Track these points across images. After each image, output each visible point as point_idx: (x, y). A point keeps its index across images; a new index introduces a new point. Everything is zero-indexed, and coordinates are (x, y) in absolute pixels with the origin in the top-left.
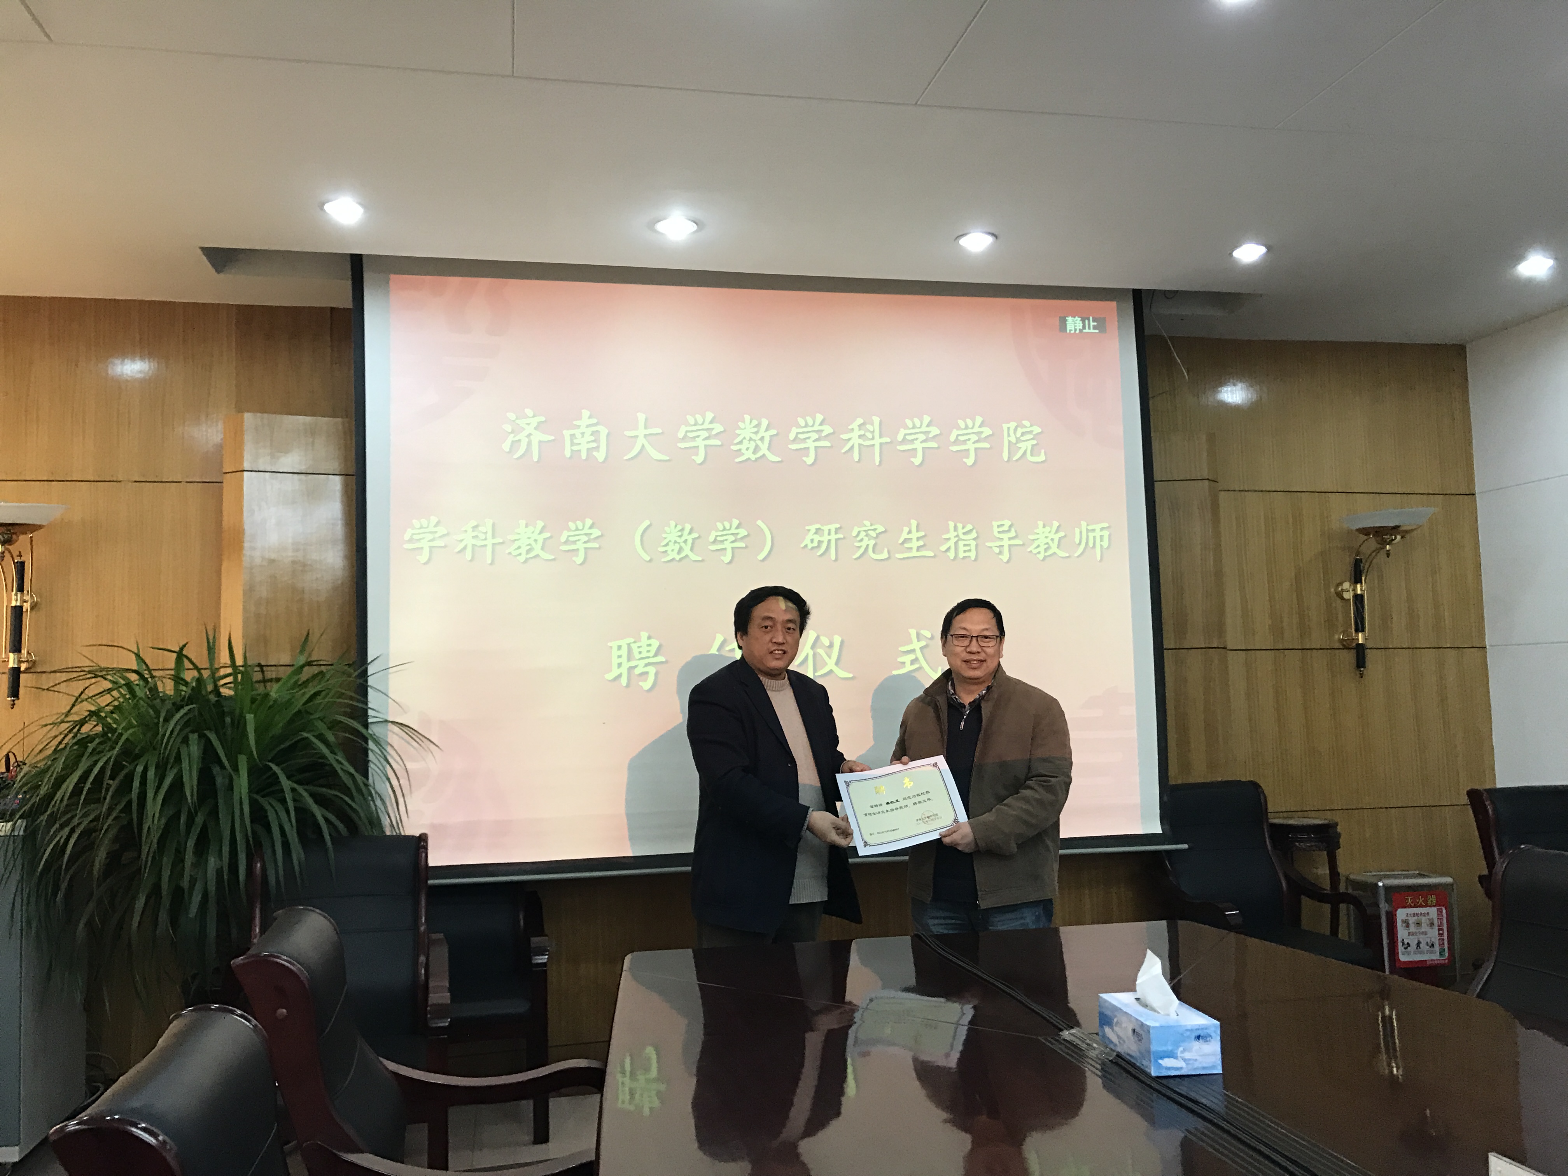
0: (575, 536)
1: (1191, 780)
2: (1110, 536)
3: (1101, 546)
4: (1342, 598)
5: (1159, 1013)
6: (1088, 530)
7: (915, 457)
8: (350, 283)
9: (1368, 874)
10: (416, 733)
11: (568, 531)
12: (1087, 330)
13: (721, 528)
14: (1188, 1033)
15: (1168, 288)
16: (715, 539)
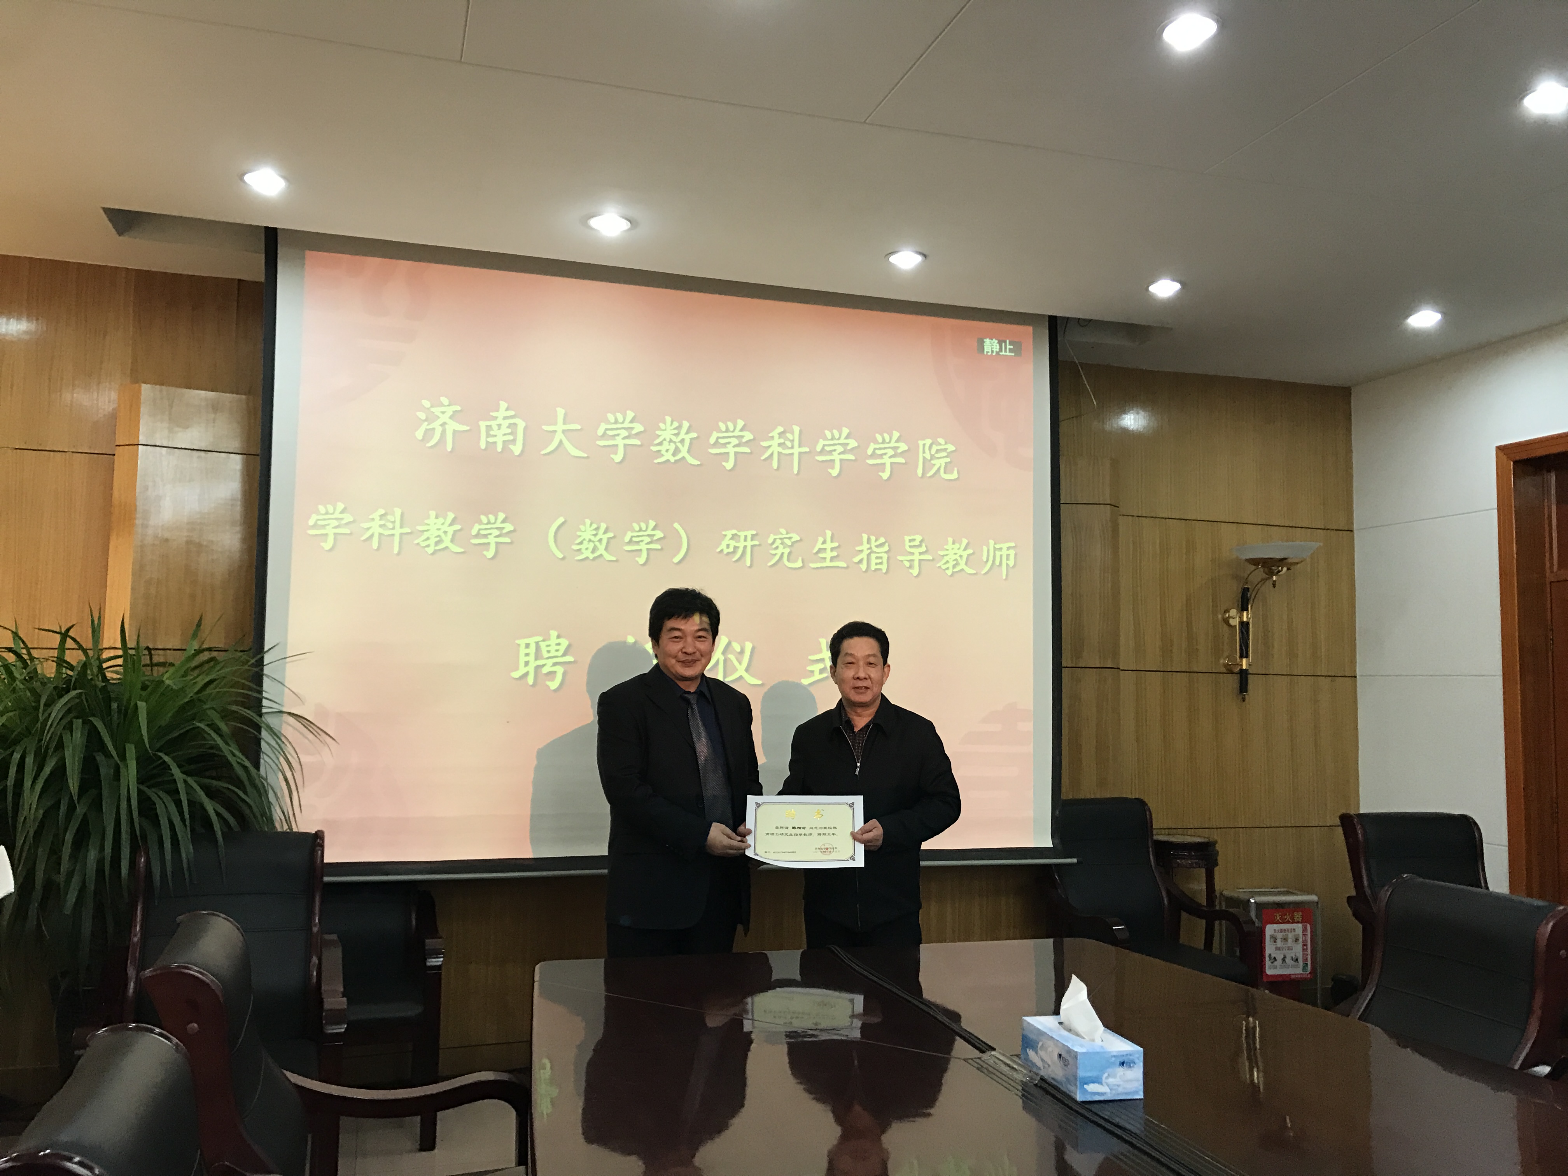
0: (486, 529)
1: (1081, 796)
2: (1016, 554)
3: (1007, 565)
4: (1230, 626)
5: (1084, 1038)
6: (995, 549)
7: (833, 468)
8: (263, 256)
9: (1241, 890)
10: (312, 725)
11: (480, 524)
12: (1003, 353)
13: (637, 528)
14: (1113, 1059)
15: (1081, 316)
16: (631, 540)
